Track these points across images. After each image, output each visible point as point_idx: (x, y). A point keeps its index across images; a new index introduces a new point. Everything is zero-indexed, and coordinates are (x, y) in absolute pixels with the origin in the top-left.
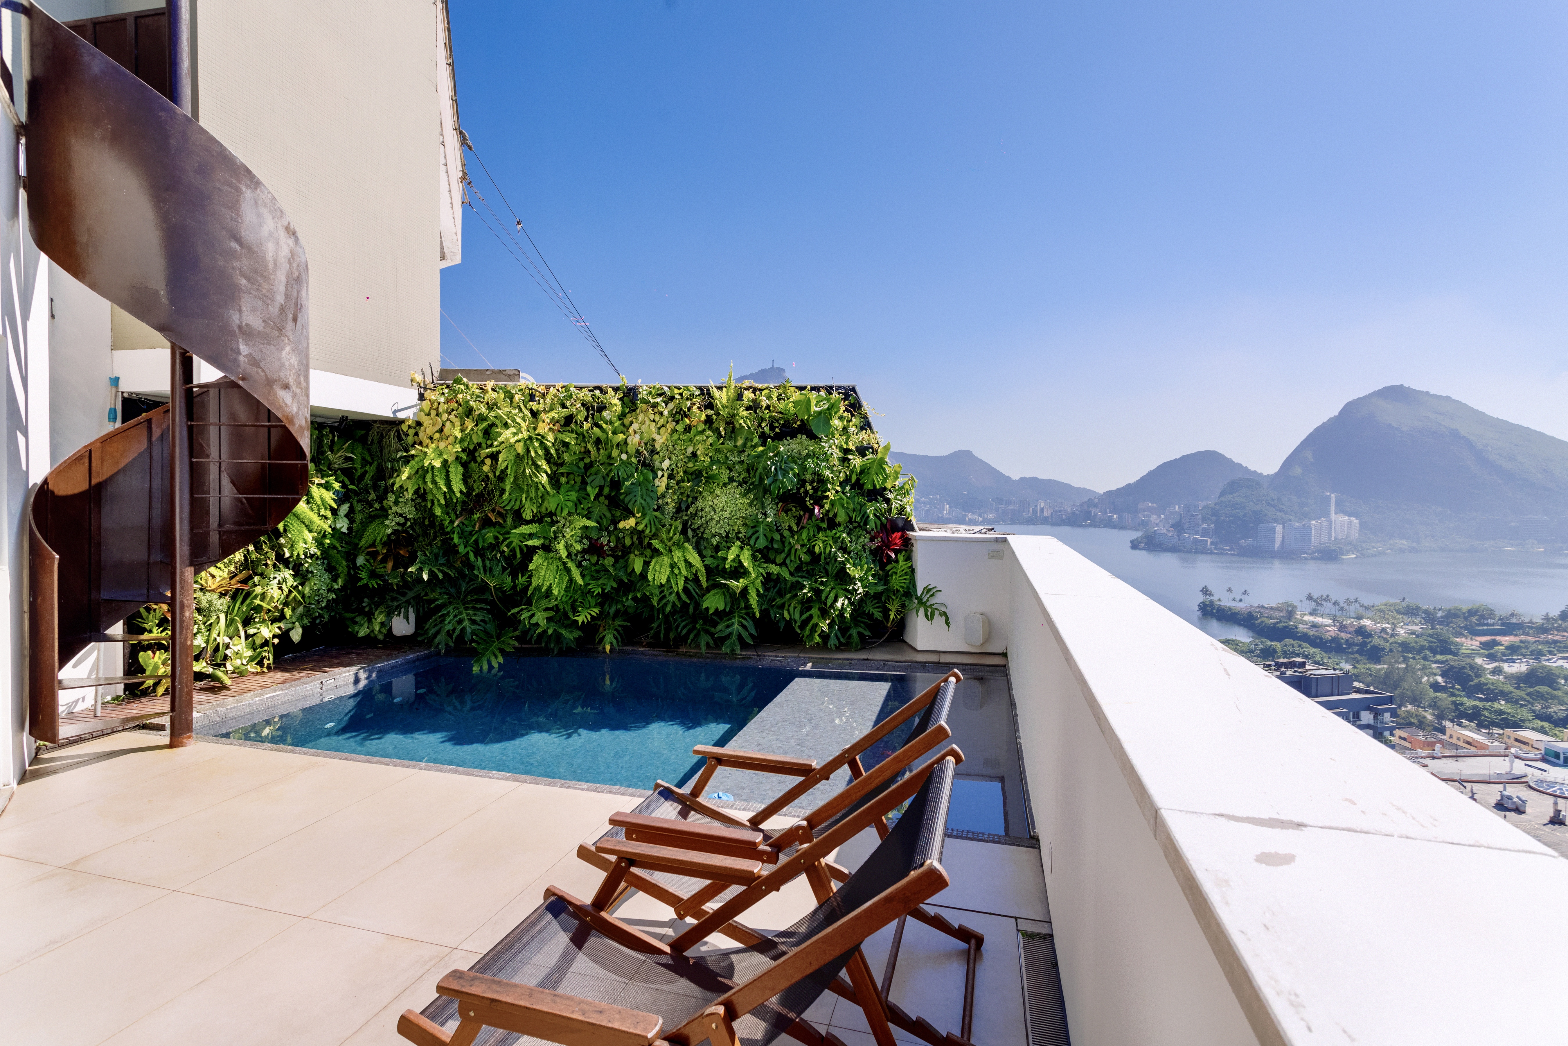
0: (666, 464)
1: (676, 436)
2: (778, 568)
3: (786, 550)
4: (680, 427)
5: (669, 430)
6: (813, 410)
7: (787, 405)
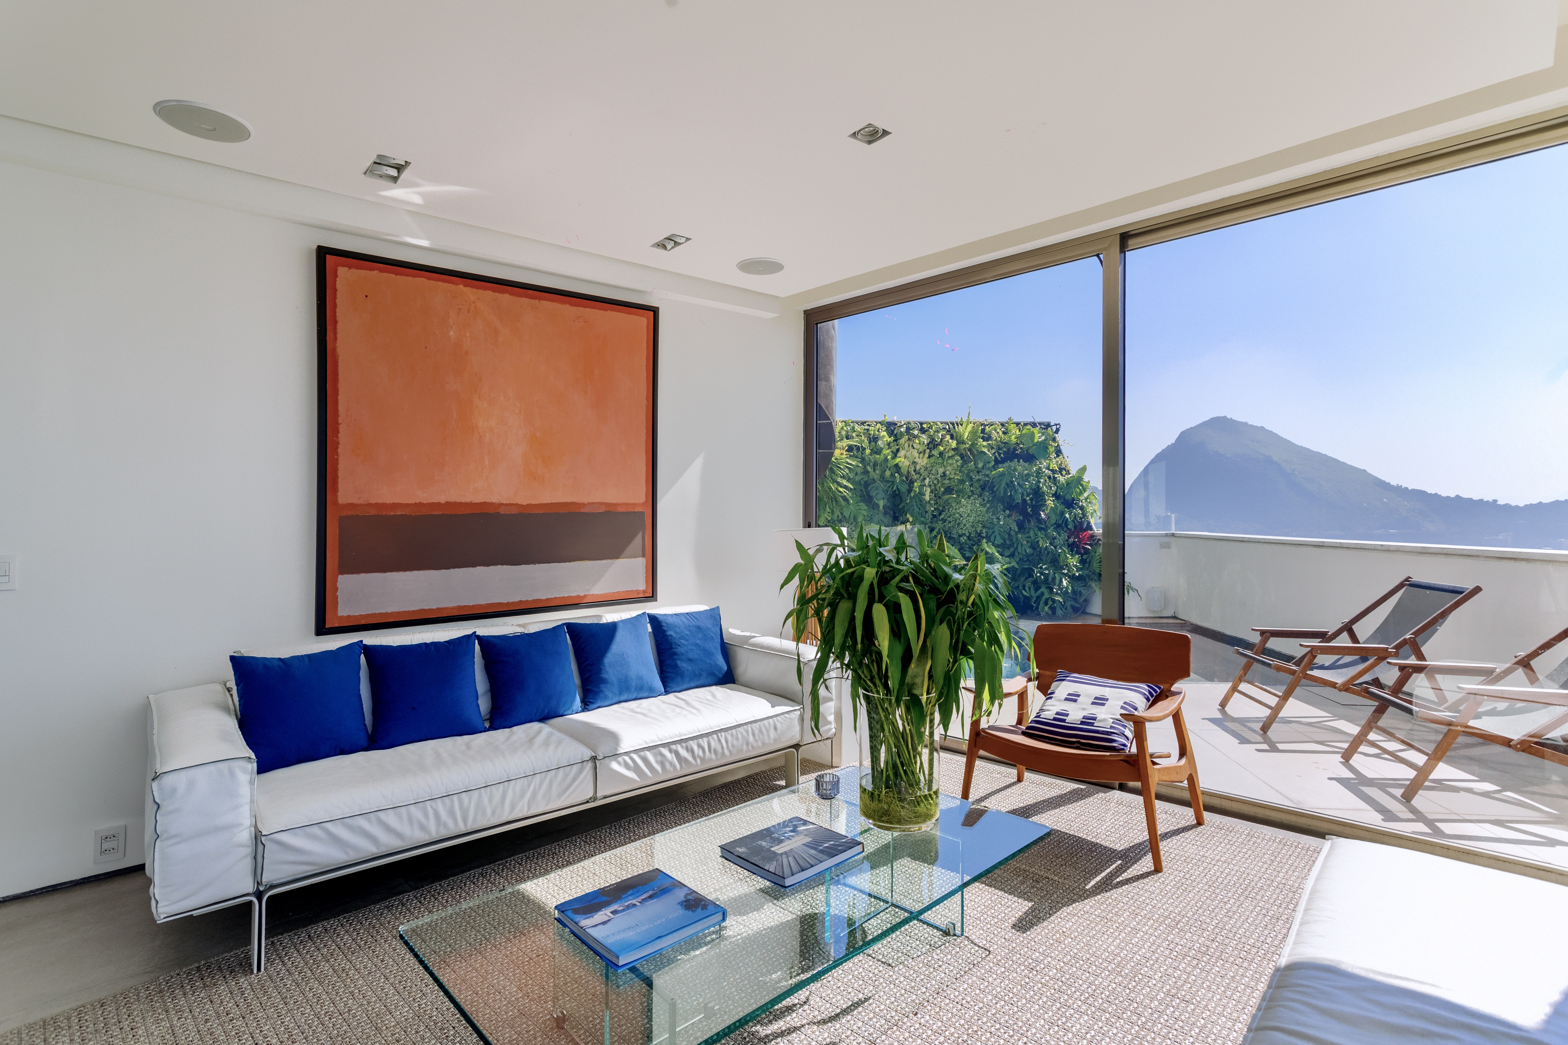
0: (927, 482)
1: (932, 460)
2: (1008, 559)
3: (1015, 545)
4: (935, 453)
5: (927, 455)
6: (1036, 441)
7: (1010, 437)
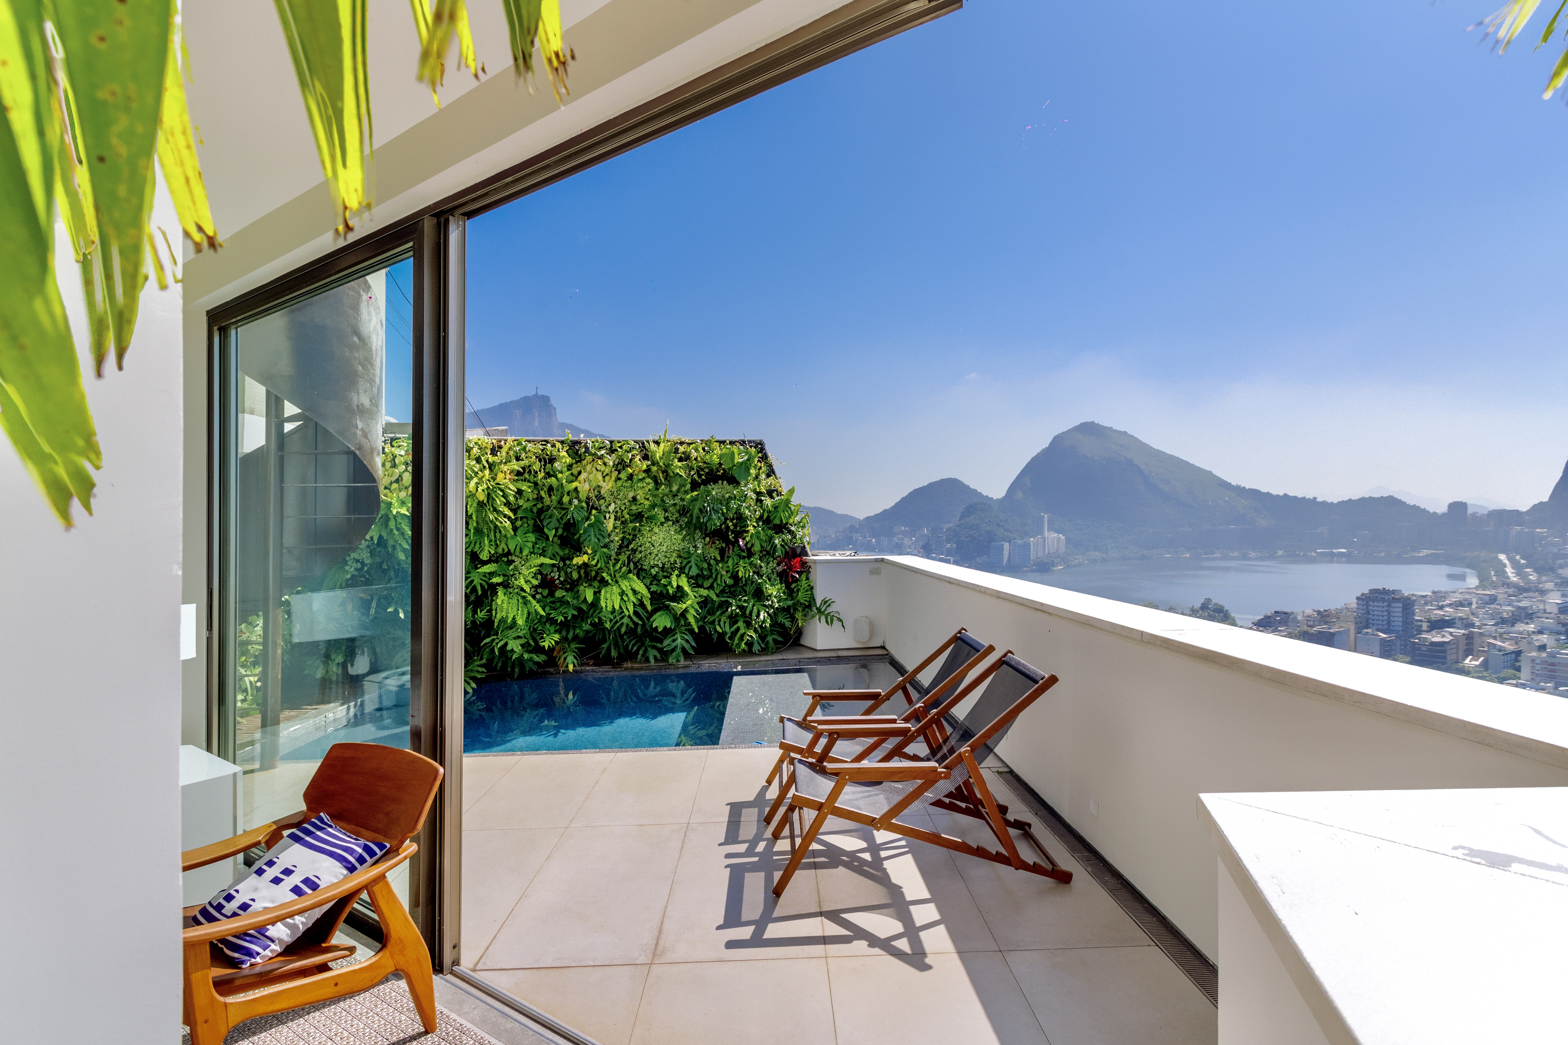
0: (612, 508)
1: (619, 483)
2: (706, 591)
3: (714, 576)
4: (623, 476)
5: (613, 478)
6: (736, 461)
7: (711, 457)
